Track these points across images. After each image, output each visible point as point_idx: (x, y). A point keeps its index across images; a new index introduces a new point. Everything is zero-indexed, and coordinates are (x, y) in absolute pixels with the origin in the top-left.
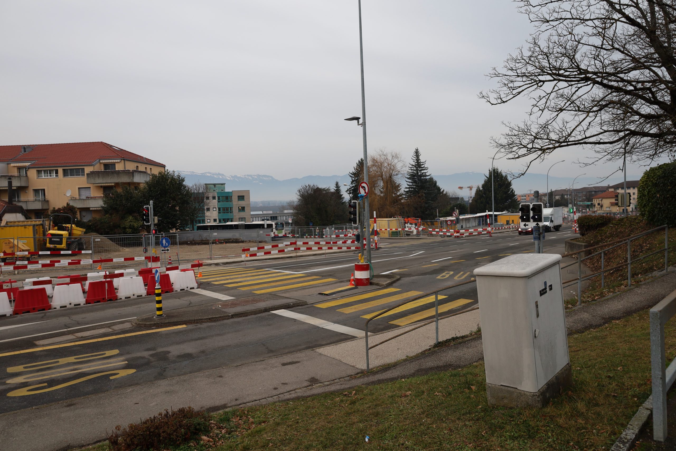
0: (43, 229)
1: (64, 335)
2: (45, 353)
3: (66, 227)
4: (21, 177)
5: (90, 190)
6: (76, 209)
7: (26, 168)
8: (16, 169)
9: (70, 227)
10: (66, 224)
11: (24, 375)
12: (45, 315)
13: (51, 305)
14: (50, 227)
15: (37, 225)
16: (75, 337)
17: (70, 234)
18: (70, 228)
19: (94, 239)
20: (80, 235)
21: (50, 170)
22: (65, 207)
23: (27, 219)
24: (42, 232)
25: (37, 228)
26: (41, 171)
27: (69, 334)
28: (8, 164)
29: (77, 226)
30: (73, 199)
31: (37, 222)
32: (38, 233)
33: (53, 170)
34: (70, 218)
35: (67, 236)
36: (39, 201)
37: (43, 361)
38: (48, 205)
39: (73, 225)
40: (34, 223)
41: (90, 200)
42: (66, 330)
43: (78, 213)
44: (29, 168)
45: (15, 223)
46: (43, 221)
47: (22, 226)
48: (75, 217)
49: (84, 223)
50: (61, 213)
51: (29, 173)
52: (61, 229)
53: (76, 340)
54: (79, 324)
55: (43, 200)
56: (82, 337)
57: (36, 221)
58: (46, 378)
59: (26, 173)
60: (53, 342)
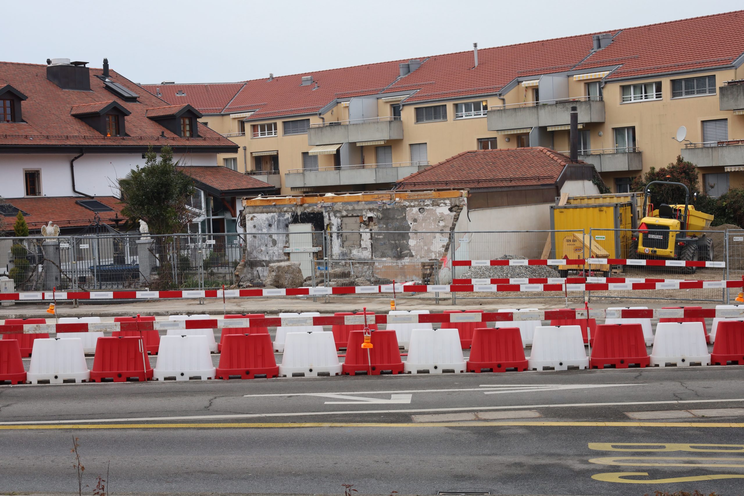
0: (632, 213)
1: (672, 410)
2: (644, 431)
3: (675, 210)
4: (592, 103)
5: (726, 126)
6: (696, 170)
7: (600, 83)
8: (582, 86)
9: (683, 209)
10: (675, 204)
11: (613, 456)
12: (641, 375)
13: (649, 358)
14: (645, 210)
15: (622, 205)
16: (691, 416)
17: (683, 225)
18: (683, 213)
19: (731, 238)
20: (703, 228)
21: (646, 85)
22: (673, 167)
23: (601, 192)
24: (629, 220)
25: (621, 210)
26: (629, 86)
27: (681, 410)
28: (568, 76)
29: (697, 209)
30: (690, 147)
31: (622, 198)
32: (623, 222)
33: (651, 84)
34: (684, 190)
35: (678, 229)
36: (624, 153)
37: (641, 442)
38: (641, 161)
39: (690, 207)
40: (615, 201)
41: (725, 148)
42: (676, 402)
43: (700, 180)
44: (606, 83)
45: (582, 201)
46: (633, 196)
47: (595, 207)
48: (693, 189)
49: (712, 201)
50: (666, 179)
51: (605, 93)
52: (666, 213)
53: (694, 419)
54: (698, 396)
55: (631, 150)
56: (703, 417)
57: (619, 197)
58: (647, 467)
59: (601, 94)
60: (654, 418)
